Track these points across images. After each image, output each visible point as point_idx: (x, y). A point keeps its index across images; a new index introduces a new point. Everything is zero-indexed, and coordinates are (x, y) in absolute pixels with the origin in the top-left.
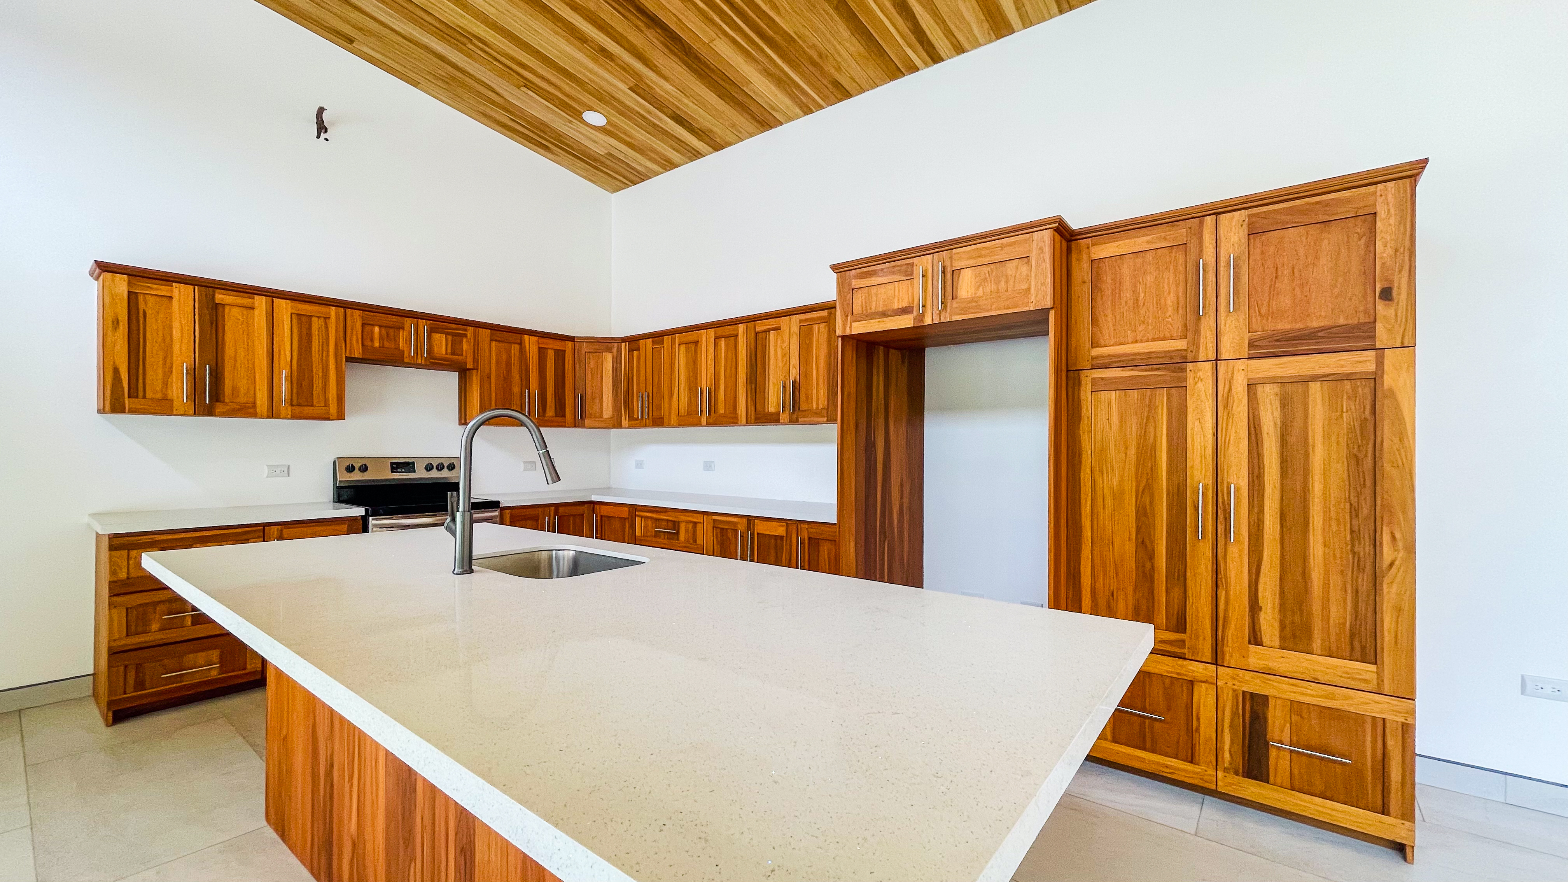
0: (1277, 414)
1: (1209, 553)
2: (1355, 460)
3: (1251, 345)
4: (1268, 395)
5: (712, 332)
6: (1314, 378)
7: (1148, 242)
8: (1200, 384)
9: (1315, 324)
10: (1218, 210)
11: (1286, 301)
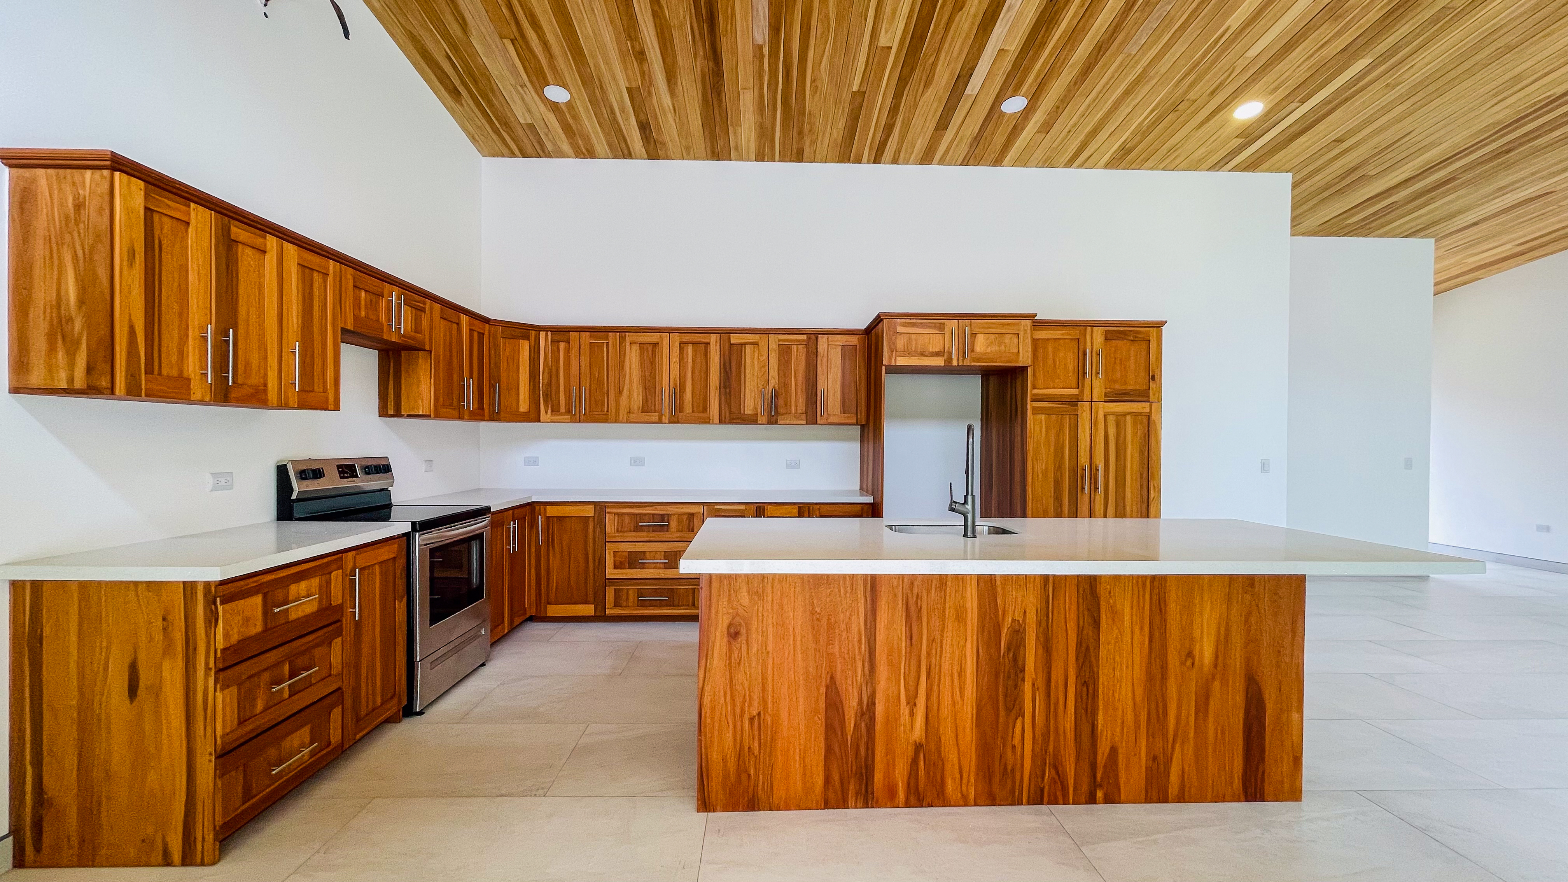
0: (1115, 430)
1: (1088, 501)
2: (1141, 452)
3: (1106, 396)
4: (1111, 419)
5: (676, 338)
6: (1129, 413)
7: (1062, 334)
8: (1084, 414)
9: (1130, 388)
10: (1094, 324)
11: (1118, 375)
